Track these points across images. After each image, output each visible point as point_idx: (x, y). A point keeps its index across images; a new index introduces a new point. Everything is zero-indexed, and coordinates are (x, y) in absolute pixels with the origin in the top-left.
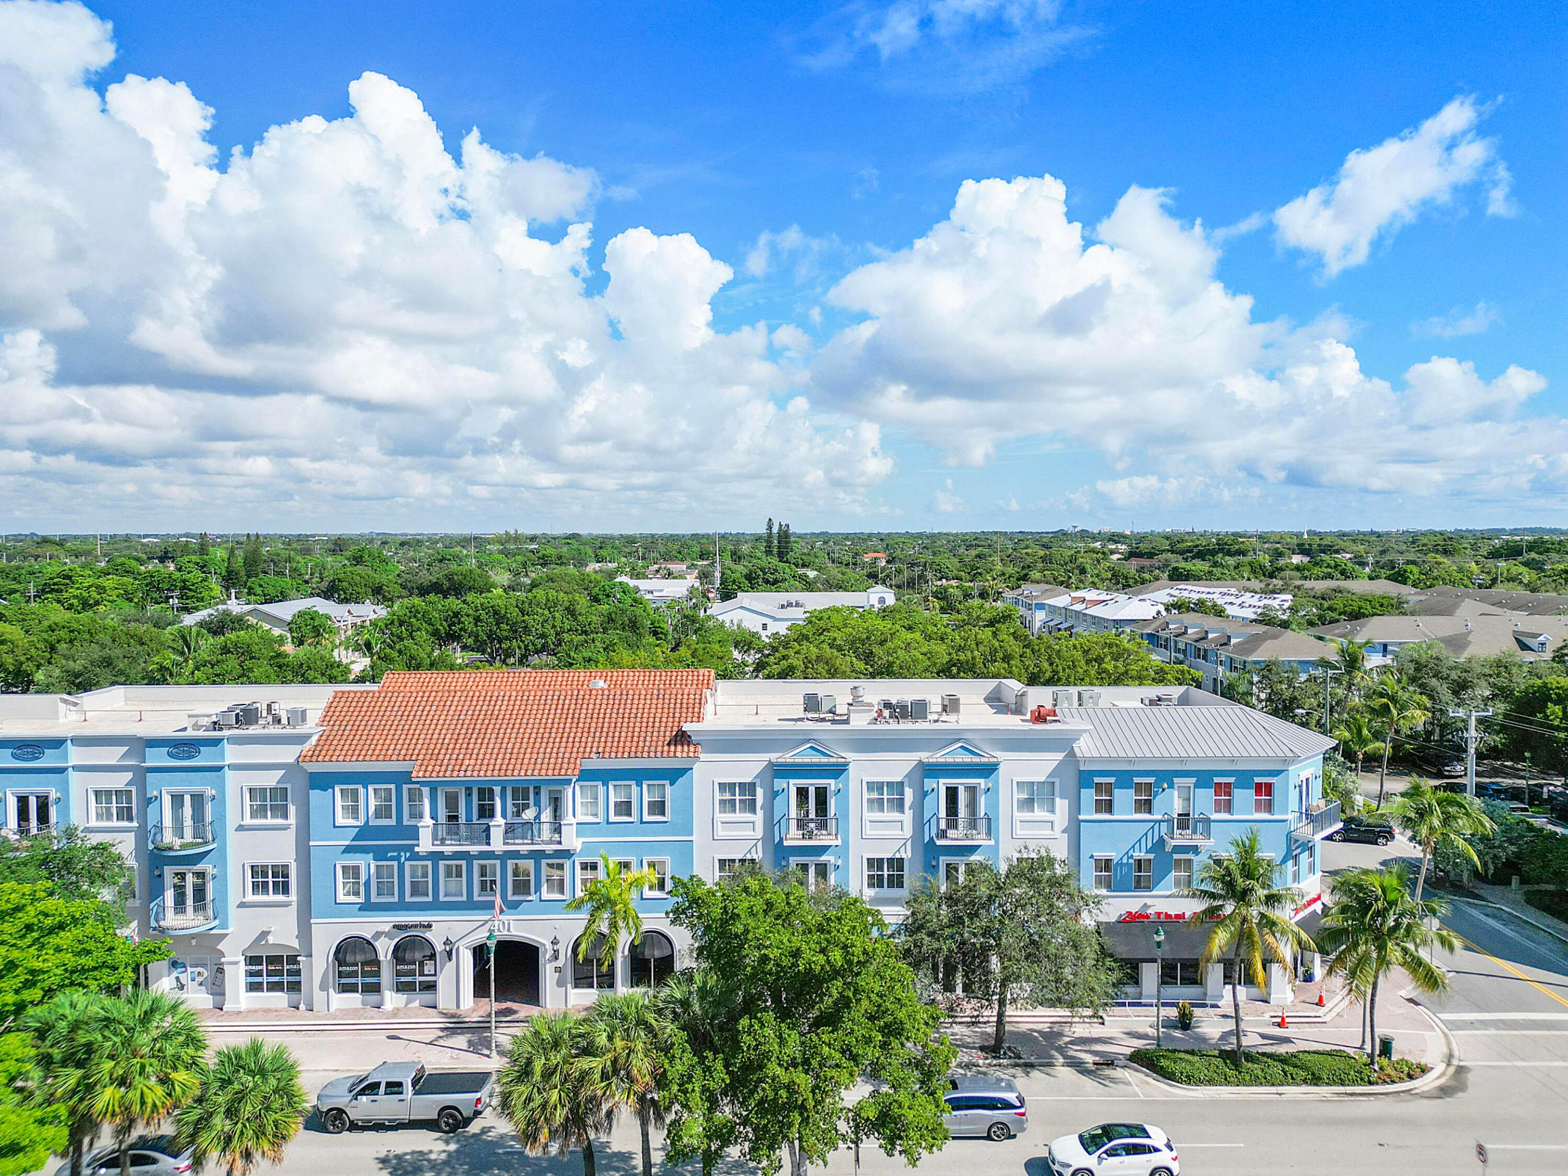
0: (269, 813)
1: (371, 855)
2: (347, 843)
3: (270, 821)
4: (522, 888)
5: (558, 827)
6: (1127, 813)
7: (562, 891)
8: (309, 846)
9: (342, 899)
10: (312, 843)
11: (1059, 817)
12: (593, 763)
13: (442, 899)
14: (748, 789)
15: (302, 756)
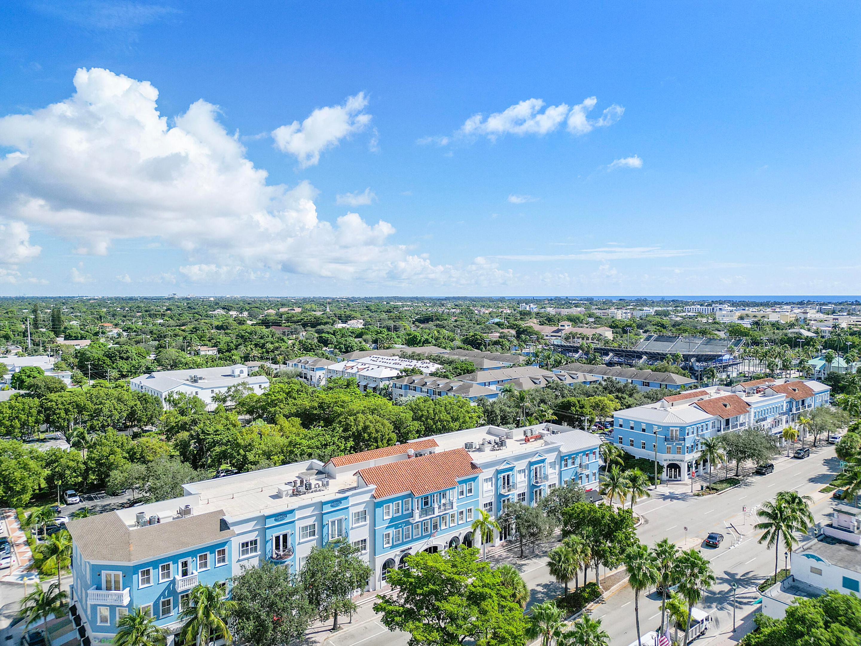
0: (360, 521)
1: (394, 528)
2: (387, 525)
3: (361, 524)
4: (435, 527)
5: (452, 504)
6: (570, 466)
7: (446, 526)
8: (375, 530)
9: (385, 546)
10: (376, 528)
11: (557, 471)
12: (458, 479)
13: (414, 538)
14: (491, 479)
15: (373, 497)
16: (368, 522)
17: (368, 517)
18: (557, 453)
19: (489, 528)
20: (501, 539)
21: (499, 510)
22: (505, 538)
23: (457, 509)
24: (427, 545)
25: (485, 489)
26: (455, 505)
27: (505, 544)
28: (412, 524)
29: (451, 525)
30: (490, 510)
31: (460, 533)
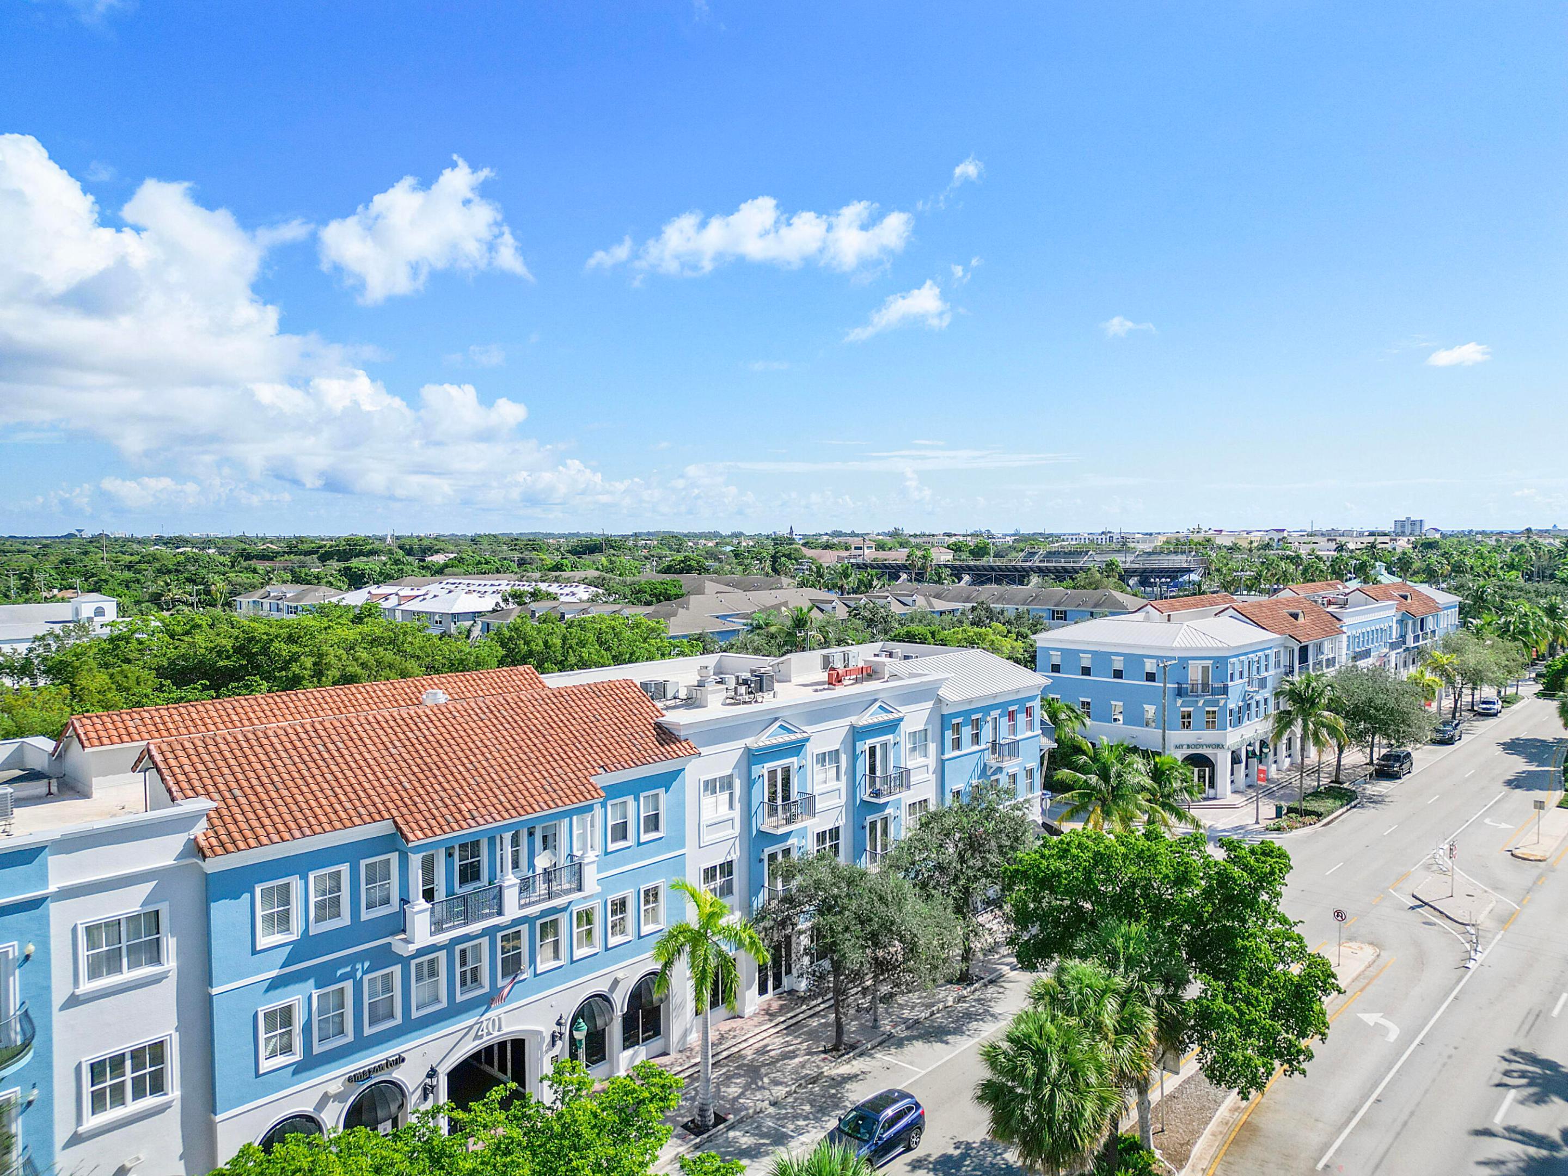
0: (125, 961)
1: (311, 982)
2: (274, 973)
3: (126, 976)
4: (512, 966)
5: (578, 870)
6: (968, 747)
7: (556, 956)
8: (210, 997)
9: (266, 1065)
10: (214, 991)
11: (932, 761)
12: (603, 780)
13: (415, 1014)
14: (727, 783)
15: (196, 850)
16: (170, 962)
17: (170, 944)
18: (930, 704)
19: (720, 954)
20: (763, 990)
21: (754, 888)
22: (778, 984)
23: (598, 889)
24: (477, 1037)
25: (708, 815)
26: (591, 876)
27: (775, 1005)
28: (404, 961)
29: (579, 953)
30: (727, 890)
31: (616, 982)
